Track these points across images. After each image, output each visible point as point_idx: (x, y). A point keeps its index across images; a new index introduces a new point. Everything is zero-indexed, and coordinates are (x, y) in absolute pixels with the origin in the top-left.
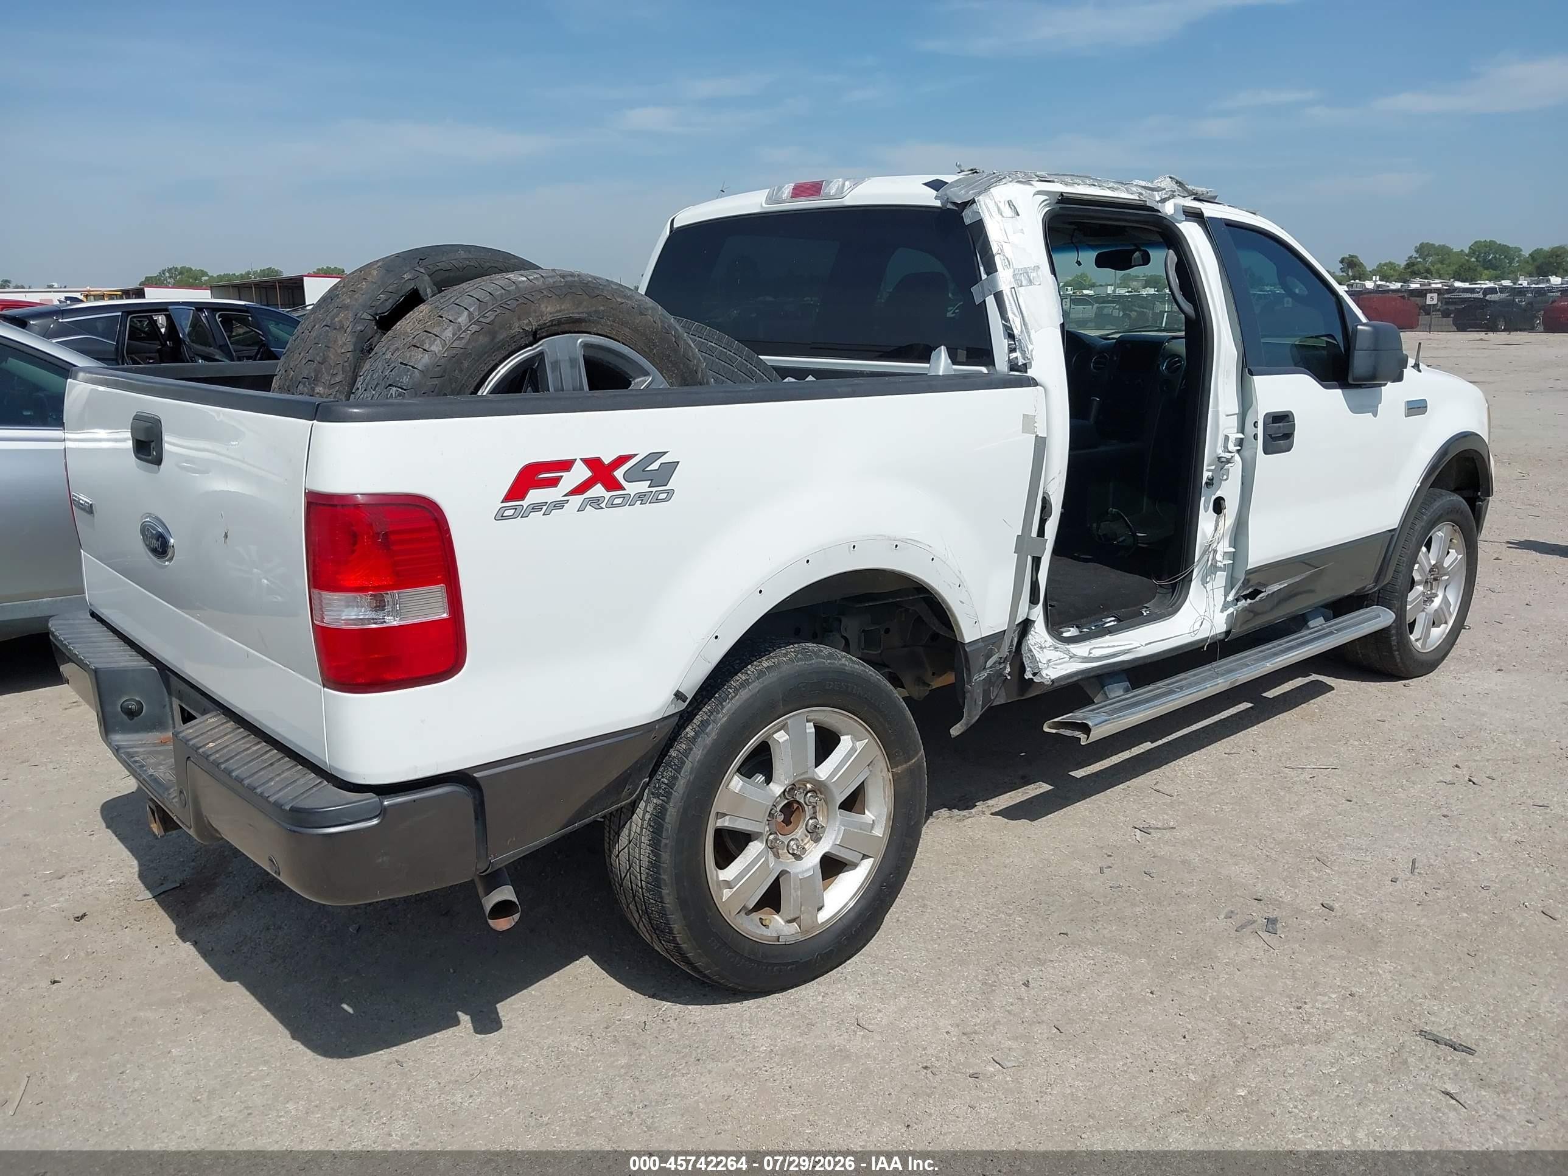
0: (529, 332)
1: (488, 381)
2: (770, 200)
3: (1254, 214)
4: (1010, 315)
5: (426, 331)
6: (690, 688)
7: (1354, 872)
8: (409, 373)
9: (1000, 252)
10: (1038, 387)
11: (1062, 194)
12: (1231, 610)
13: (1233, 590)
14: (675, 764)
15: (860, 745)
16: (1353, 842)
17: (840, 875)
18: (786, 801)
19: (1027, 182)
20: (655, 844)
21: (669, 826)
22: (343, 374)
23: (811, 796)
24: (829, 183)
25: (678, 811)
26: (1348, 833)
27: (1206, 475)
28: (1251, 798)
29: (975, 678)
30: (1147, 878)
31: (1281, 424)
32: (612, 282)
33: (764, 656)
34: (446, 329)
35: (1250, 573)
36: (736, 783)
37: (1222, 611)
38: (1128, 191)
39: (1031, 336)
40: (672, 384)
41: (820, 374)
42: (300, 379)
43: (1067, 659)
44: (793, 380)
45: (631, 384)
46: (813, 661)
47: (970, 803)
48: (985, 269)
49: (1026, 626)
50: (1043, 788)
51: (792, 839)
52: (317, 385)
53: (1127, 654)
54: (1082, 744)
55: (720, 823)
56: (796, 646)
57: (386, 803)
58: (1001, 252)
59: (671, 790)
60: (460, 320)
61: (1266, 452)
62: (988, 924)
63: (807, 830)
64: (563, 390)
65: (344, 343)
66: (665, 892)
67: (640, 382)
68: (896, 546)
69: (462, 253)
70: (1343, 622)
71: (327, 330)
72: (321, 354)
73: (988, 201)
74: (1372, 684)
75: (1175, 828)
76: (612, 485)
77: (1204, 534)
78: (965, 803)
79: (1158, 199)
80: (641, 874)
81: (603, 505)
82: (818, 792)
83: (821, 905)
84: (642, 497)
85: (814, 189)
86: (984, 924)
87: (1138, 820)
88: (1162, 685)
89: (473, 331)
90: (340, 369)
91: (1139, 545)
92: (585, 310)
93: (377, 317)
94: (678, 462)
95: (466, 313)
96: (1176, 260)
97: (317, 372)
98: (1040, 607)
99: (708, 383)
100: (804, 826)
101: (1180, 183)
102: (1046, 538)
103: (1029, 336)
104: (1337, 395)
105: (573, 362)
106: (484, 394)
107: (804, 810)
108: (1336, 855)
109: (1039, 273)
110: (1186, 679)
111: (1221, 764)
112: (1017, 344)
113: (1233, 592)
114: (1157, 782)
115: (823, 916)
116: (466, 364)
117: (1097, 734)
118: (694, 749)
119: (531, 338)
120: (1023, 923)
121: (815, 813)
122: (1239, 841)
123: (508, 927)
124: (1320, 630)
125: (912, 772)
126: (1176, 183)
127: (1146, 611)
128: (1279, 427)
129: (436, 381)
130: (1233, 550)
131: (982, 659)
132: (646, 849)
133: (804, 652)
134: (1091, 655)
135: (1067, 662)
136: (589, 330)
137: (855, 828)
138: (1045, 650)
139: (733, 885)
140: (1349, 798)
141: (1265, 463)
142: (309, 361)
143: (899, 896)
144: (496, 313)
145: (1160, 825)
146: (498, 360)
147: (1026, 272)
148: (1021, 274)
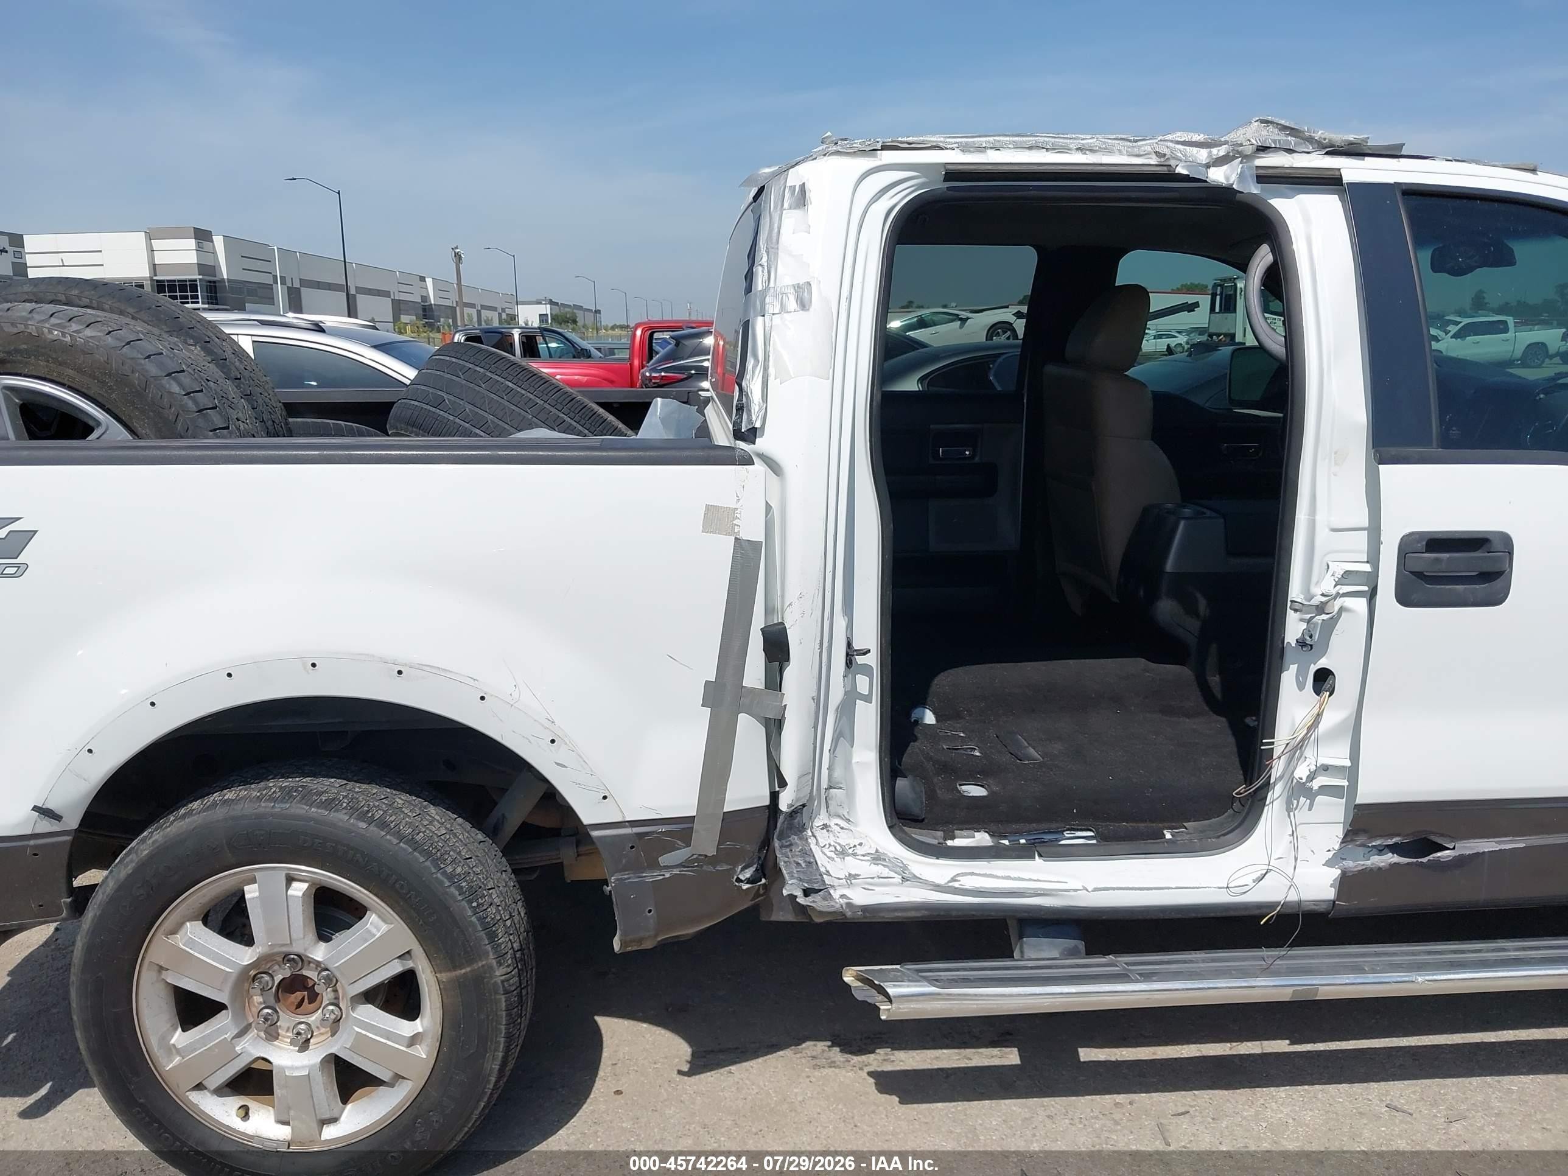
4: (749, 356)
9: (762, 262)
10: (755, 465)
15: (381, 929)
18: (289, 973)
23: (328, 976)
29: (620, 876)
37: (1330, 864)
43: (897, 881)
47: (871, 1047)
51: (302, 1023)
58: (765, 262)
61: (1402, 600)
68: (400, 672)
79: (1206, 159)
83: (326, 1118)
88: (1124, 961)
94: (35, 532)
100: (322, 1011)
112: (745, 400)
115: (331, 1133)
121: (337, 998)
127: (1174, 834)
130: (1349, 764)
131: (636, 852)
134: (956, 884)
135: (897, 885)
138: (848, 858)
139: (183, 1054)
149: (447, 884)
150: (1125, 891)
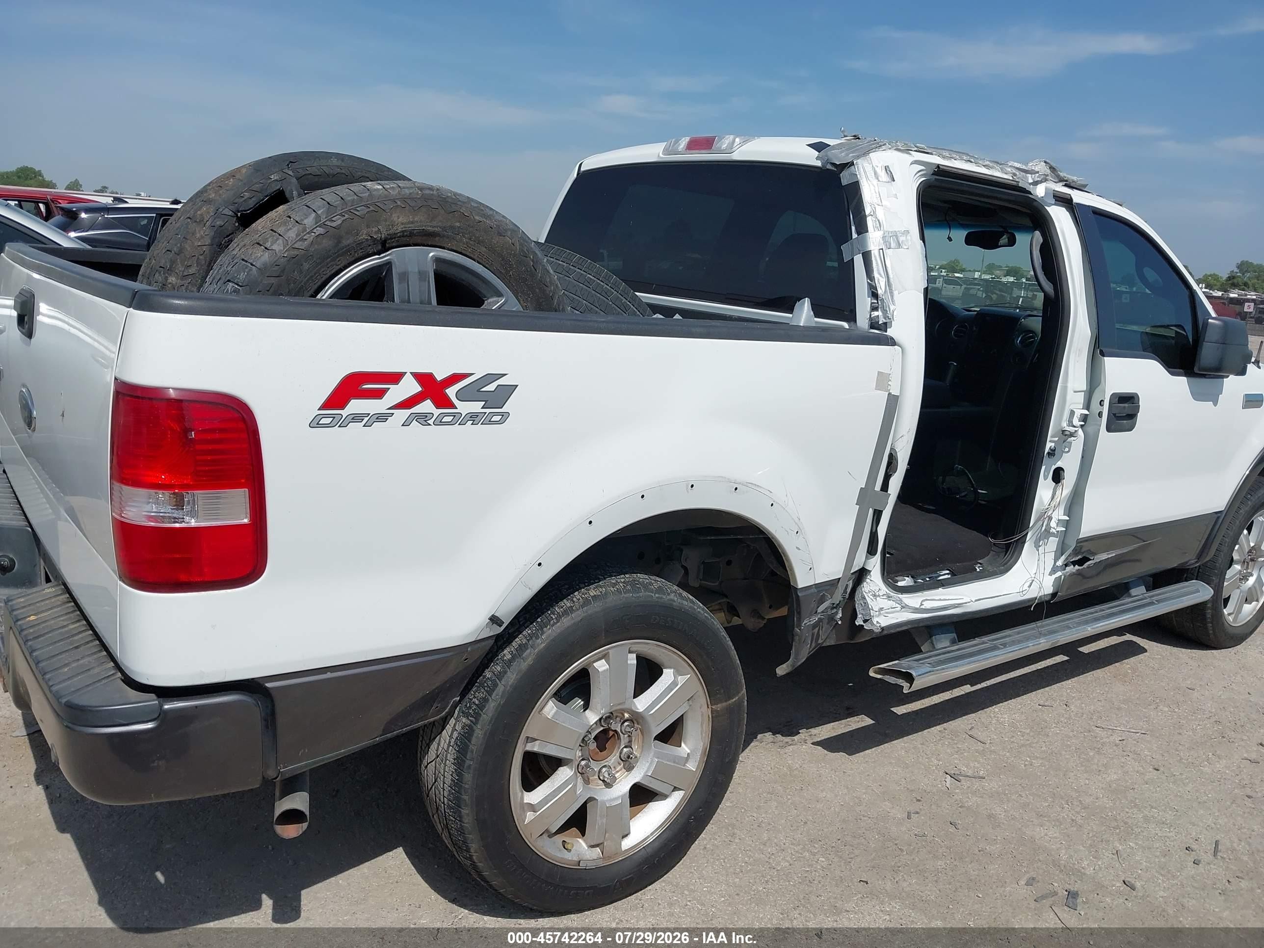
0: (378, 241)
1: (328, 285)
2: (666, 151)
3: (1121, 205)
4: (876, 275)
5: (272, 230)
6: (508, 612)
7: (1157, 848)
8: (247, 270)
9: (872, 214)
10: (896, 347)
11: (938, 166)
12: (1059, 574)
13: (1063, 556)
14: (488, 686)
15: (682, 680)
16: (1158, 815)
17: (650, 803)
18: (602, 728)
19: (907, 151)
20: (459, 763)
21: (475, 748)
22: (197, 266)
23: (628, 725)
24: (721, 139)
25: (485, 734)
26: (1154, 805)
27: (1049, 445)
28: (1061, 754)
29: (805, 622)
30: (952, 829)
31: (1126, 405)
32: (473, 200)
33: (593, 584)
34: (291, 229)
35: (1081, 542)
36: (550, 708)
37: (1050, 574)
38: (1002, 170)
39: (895, 298)
40: (525, 308)
41: (687, 314)
42: (158, 268)
43: (899, 609)
44: (662, 317)
45: (483, 304)
46: (641, 594)
47: (794, 730)
48: (856, 229)
49: (861, 574)
50: (865, 721)
51: (605, 766)
52: (170, 275)
53: (958, 609)
54: (905, 692)
55: (530, 747)
56: (627, 576)
57: (166, 707)
58: (874, 214)
59: (480, 712)
60: (305, 222)
61: (1109, 429)
62: (791, 862)
63: (620, 757)
64: (409, 302)
65: (203, 236)
66: (465, 811)
67: (493, 302)
68: (736, 489)
69: (335, 161)
70: (1163, 593)
71: (189, 222)
72: (179, 245)
73: (866, 164)
74: (1183, 650)
75: (984, 778)
76: (443, 402)
77: (1041, 502)
78: (789, 729)
79: (1031, 181)
80: (444, 790)
81: (431, 422)
82: (635, 721)
83: (626, 833)
84: (473, 418)
85: (707, 143)
86: (788, 861)
87: (950, 765)
88: (986, 640)
89: (317, 234)
90: (195, 262)
91: (979, 501)
92: (440, 224)
93: (239, 214)
94: (517, 386)
95: (313, 215)
96: (1042, 241)
97: (173, 262)
98: (877, 558)
99: (564, 310)
100: (618, 754)
101: (1054, 168)
102: (889, 492)
103: (892, 297)
104: (1182, 381)
105: (422, 275)
106: (324, 298)
107: (619, 738)
108: (1141, 827)
109: (909, 238)
110: (1010, 636)
111: (1035, 715)
112: (880, 303)
113: (1063, 558)
114: (972, 728)
115: (627, 844)
116: (306, 266)
117: (918, 684)
118: (509, 673)
119: (380, 247)
120: (825, 864)
121: (630, 741)
122: (1046, 800)
123: (295, 835)
124: (1142, 599)
125: (732, 712)
126: (1050, 168)
127: (979, 567)
128: (1125, 407)
129: (272, 280)
130: (1068, 518)
131: (813, 605)
132: (450, 767)
133: (633, 583)
134: (923, 607)
135: (898, 612)
136: (443, 245)
137: (668, 761)
138: (878, 598)
139: (537, 808)
140: (1156, 767)
141: (1106, 439)
142: (168, 250)
143: (711, 822)
144: (345, 218)
145: (970, 773)
146: (342, 265)
147: (895, 235)
148: (890, 237)
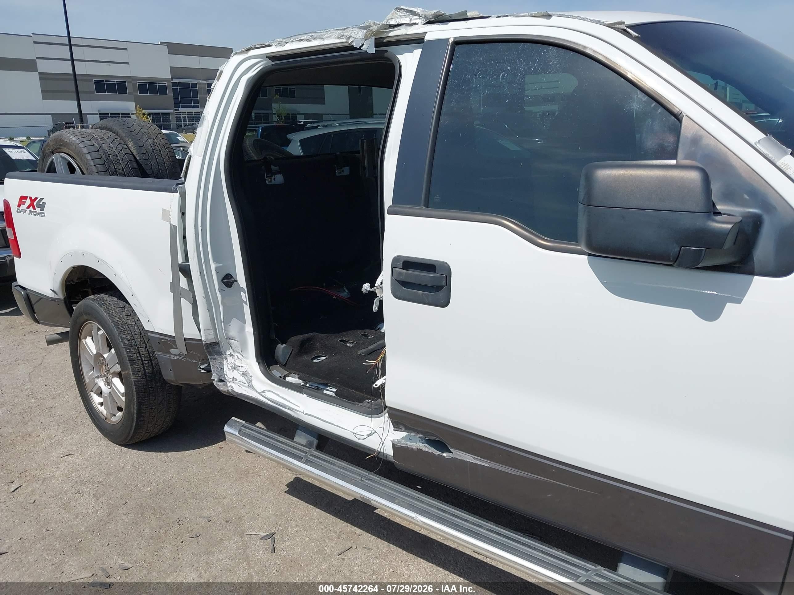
0: (50, 152)
11: (267, 55)
31: (419, 273)
43: (247, 386)
68: (99, 261)
84: (39, 214)
119: (52, 154)
128: (416, 275)
134: (264, 394)
138: (235, 371)
149: (121, 341)
150: (316, 419)
